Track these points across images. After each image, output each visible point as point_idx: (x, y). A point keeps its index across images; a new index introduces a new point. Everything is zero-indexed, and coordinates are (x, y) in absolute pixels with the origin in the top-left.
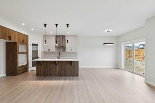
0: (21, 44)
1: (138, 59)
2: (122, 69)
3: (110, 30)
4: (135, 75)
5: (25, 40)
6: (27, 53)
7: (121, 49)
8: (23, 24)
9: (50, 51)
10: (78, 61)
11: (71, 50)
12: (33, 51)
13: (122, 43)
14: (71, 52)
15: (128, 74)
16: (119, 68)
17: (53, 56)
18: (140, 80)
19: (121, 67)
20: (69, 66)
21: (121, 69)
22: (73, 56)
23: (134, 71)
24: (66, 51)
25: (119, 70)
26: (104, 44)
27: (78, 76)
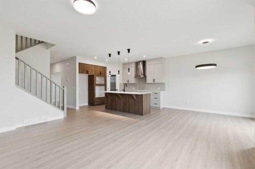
0: (98, 76)
5: (102, 72)
6: (105, 85)
8: (95, 58)
9: (130, 82)
11: (154, 80)
12: (111, 83)
14: (154, 83)
17: (134, 88)
22: (159, 89)
24: (147, 82)
26: (197, 67)
27: (143, 115)
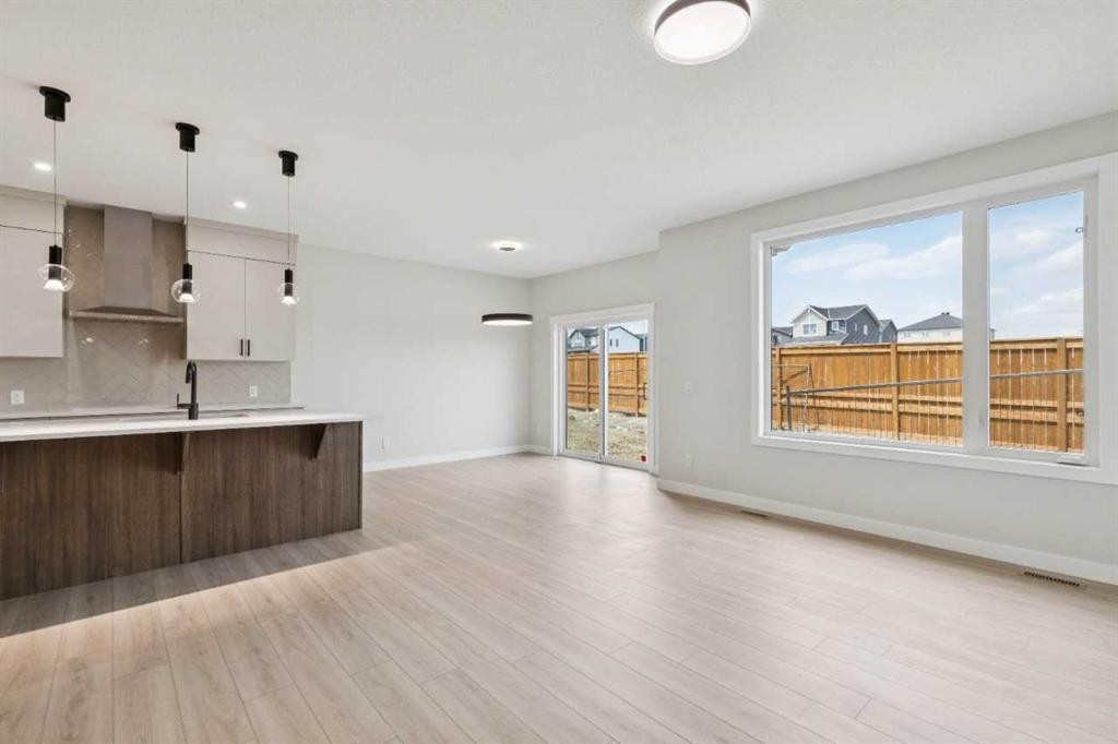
1: (584, 405)
2: (555, 452)
3: (518, 246)
4: (612, 468)
7: (549, 346)
10: (360, 424)
13: (552, 319)
15: (578, 473)
16: (537, 449)
18: (632, 491)
19: (549, 444)
20: (293, 460)
21: (551, 455)
22: (253, 392)
23: (606, 453)
25: (543, 459)
26: (486, 318)
27: (359, 526)
